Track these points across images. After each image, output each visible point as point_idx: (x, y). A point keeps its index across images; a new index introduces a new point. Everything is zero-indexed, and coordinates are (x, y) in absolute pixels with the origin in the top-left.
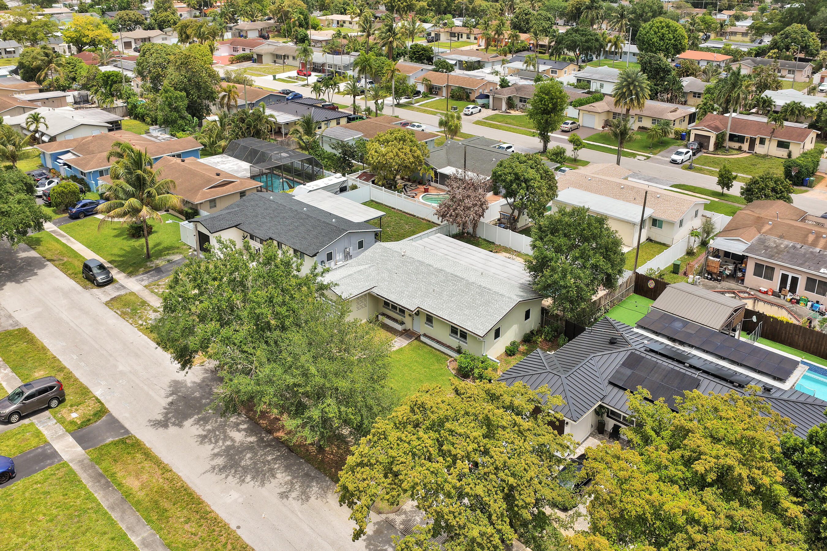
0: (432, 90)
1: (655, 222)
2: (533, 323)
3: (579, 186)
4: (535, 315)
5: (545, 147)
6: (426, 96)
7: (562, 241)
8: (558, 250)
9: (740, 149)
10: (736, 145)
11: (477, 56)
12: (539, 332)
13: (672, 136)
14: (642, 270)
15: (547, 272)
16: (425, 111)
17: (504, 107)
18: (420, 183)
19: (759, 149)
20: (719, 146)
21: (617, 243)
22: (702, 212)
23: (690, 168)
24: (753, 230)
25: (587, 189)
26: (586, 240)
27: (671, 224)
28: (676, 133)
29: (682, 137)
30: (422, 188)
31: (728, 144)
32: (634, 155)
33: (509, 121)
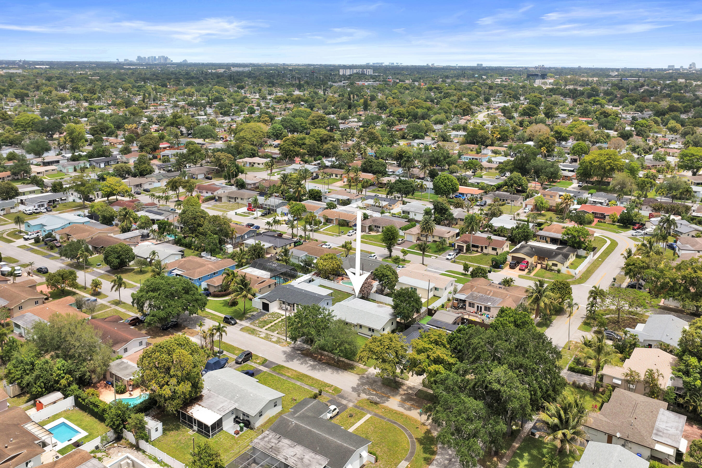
0: (328, 221)
1: (436, 289)
2: (394, 327)
3: (406, 275)
4: (395, 324)
5: (390, 254)
6: (325, 224)
7: (402, 298)
8: (401, 301)
9: (477, 251)
10: (476, 249)
11: (347, 195)
12: (396, 329)
13: (448, 245)
14: (430, 307)
15: (398, 309)
16: (327, 234)
17: (367, 230)
18: (339, 276)
19: (485, 251)
20: (468, 250)
21: (419, 298)
22: (454, 283)
23: (454, 262)
24: (470, 290)
25: (410, 276)
26: (410, 298)
27: (442, 289)
28: (450, 244)
29: (452, 245)
30: (341, 278)
31: (472, 249)
32: (430, 256)
33: (371, 239)
